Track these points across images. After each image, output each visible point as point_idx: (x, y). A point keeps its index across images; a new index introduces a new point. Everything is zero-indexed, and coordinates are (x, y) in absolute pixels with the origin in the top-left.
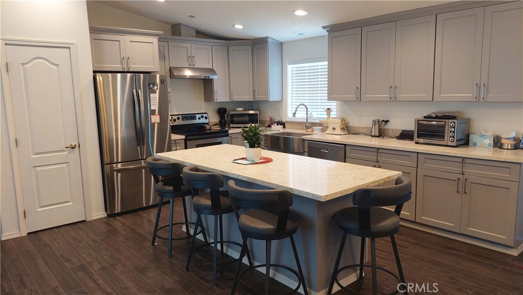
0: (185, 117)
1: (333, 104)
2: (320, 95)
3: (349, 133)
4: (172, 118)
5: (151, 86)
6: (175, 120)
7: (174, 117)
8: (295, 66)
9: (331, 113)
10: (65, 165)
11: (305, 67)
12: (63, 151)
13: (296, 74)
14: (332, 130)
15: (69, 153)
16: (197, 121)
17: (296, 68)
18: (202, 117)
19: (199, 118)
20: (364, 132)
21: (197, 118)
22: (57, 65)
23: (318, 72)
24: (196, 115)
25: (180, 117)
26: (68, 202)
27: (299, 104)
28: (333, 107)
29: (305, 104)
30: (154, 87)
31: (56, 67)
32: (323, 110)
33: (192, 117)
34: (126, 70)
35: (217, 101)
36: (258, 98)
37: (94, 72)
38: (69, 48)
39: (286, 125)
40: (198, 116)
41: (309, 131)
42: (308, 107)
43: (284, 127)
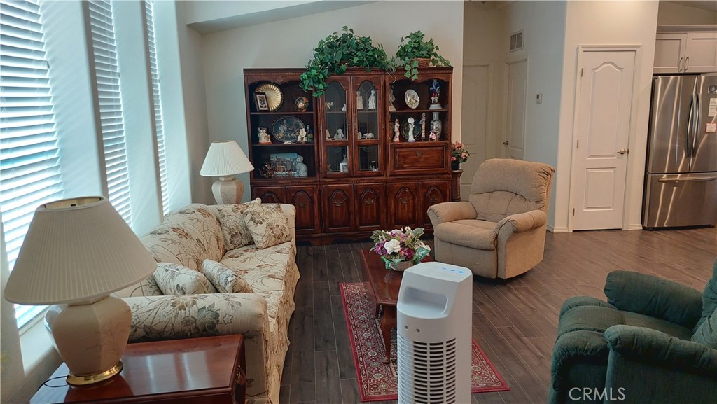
10: (612, 170)
12: (613, 156)
15: (618, 158)
22: (622, 69)
26: (609, 207)
31: (620, 71)
34: (682, 72)
37: (654, 75)
38: (635, 51)
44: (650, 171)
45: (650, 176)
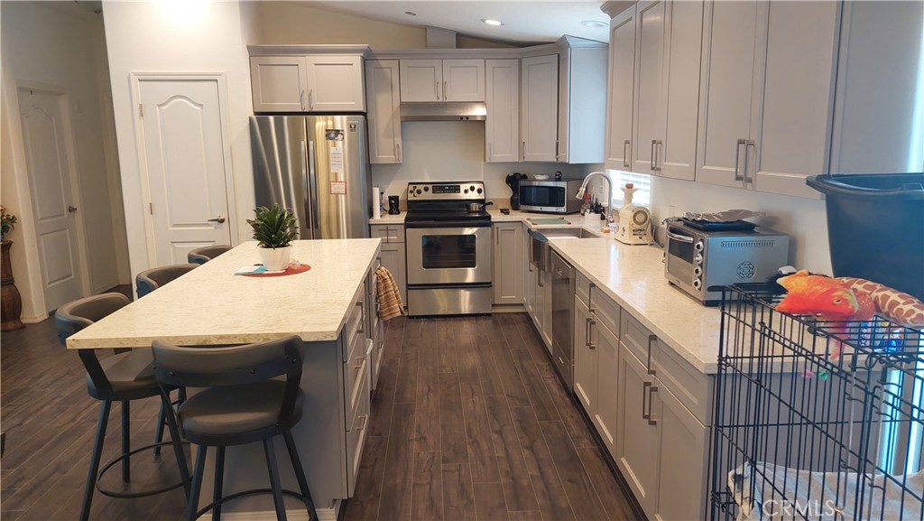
0: (439, 187)
1: (642, 180)
4: (415, 188)
5: (333, 135)
6: (419, 192)
7: (419, 187)
9: (635, 194)
12: (207, 225)
15: (216, 228)
16: (462, 196)
18: (472, 189)
19: (466, 191)
21: (462, 190)
22: (201, 105)
24: (461, 185)
25: (430, 187)
28: (641, 186)
30: (336, 136)
31: (199, 108)
33: (455, 188)
34: (307, 110)
38: (217, 81)
40: (463, 187)
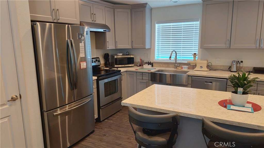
2: (182, 44)
3: (210, 70)
5: (80, 36)
8: (161, 25)
11: (171, 25)
13: (162, 30)
14: (200, 68)
17: (162, 26)
18: (97, 60)
20: (221, 69)
23: (182, 29)
27: (172, 50)
29: (176, 50)
30: (82, 37)
32: (191, 55)
35: (109, 49)
36: (135, 46)
39: (154, 65)
40: (94, 60)
41: (179, 69)
42: (177, 52)
43: (152, 66)
44: (45, 109)
45: (45, 114)
